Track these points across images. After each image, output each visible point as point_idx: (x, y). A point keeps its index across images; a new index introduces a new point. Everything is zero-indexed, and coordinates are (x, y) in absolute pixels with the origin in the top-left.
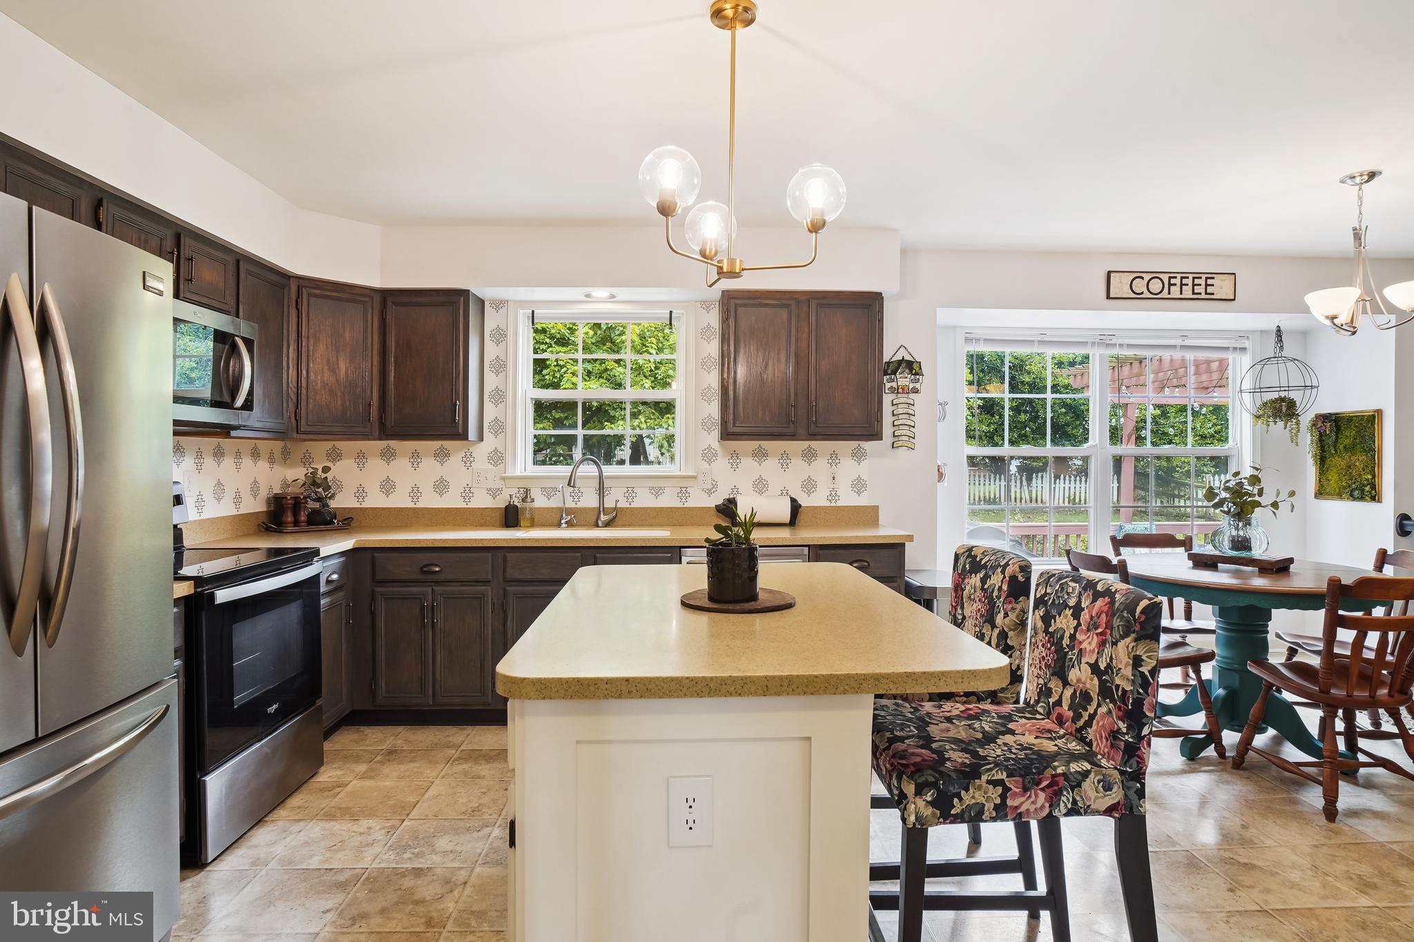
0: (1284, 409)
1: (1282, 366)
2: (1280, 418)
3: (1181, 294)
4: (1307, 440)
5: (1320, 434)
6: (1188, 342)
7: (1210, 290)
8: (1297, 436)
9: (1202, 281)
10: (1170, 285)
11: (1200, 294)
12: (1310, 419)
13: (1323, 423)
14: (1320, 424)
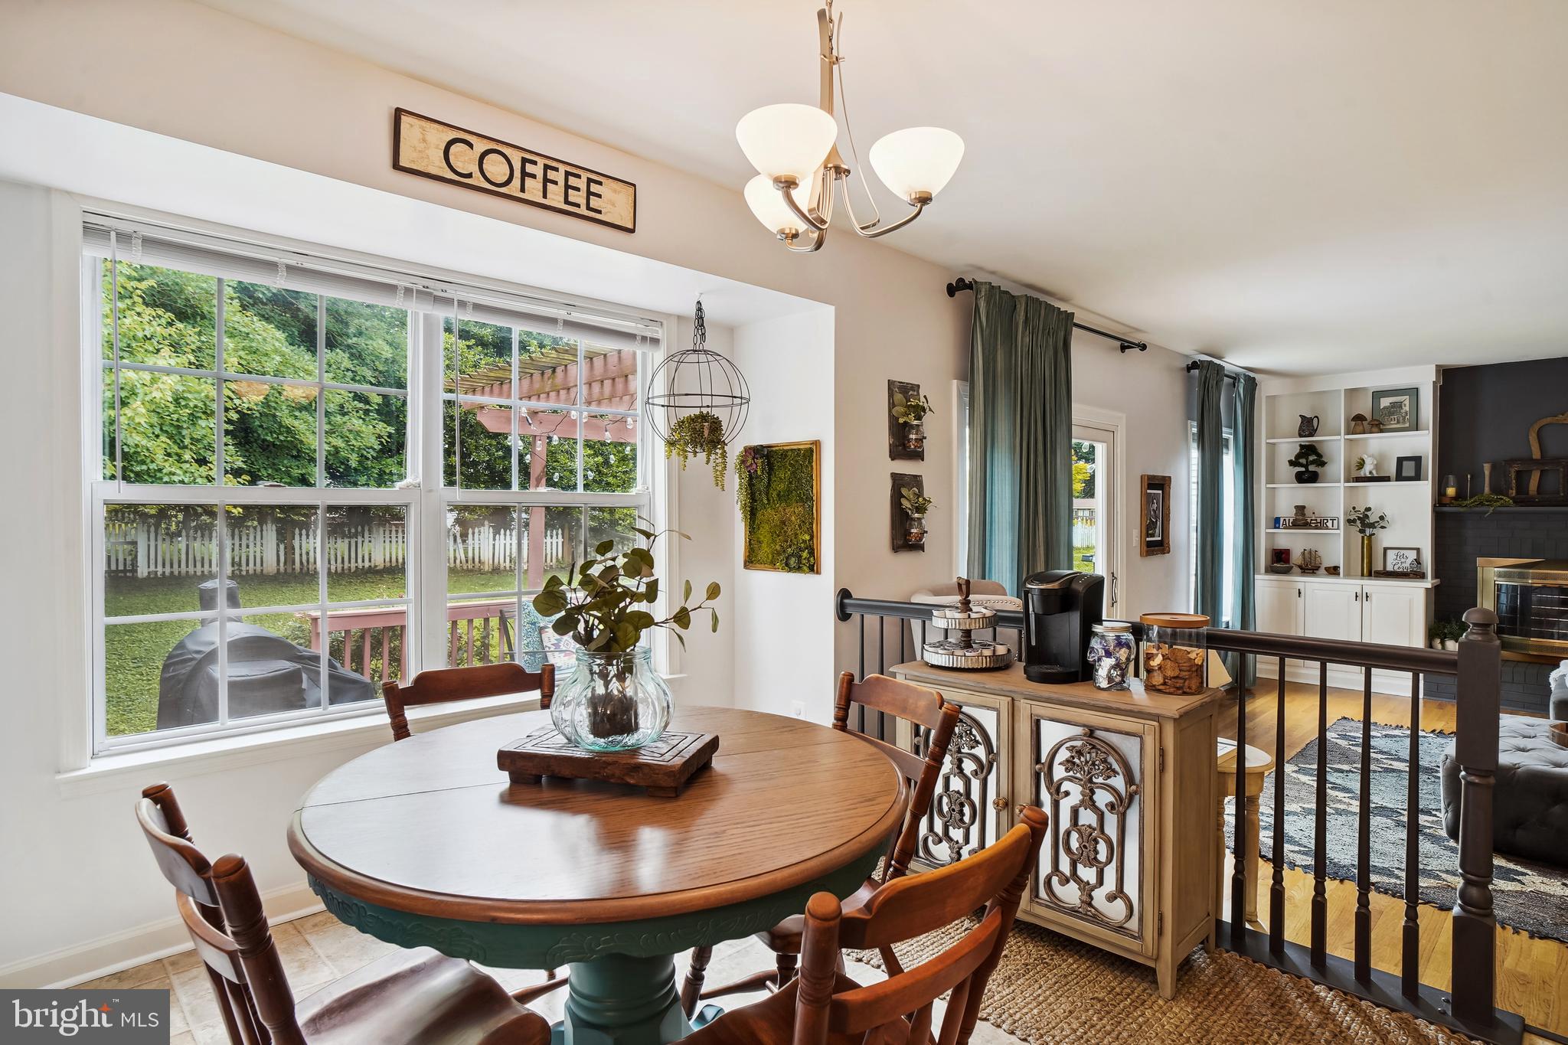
0: (706, 433)
1: (704, 367)
2: (702, 446)
3: (545, 196)
4: (734, 482)
5: (750, 475)
6: (577, 316)
7: (594, 202)
8: (722, 475)
9: (582, 183)
10: (525, 174)
11: (578, 206)
12: (738, 454)
13: (753, 459)
14: (750, 461)
